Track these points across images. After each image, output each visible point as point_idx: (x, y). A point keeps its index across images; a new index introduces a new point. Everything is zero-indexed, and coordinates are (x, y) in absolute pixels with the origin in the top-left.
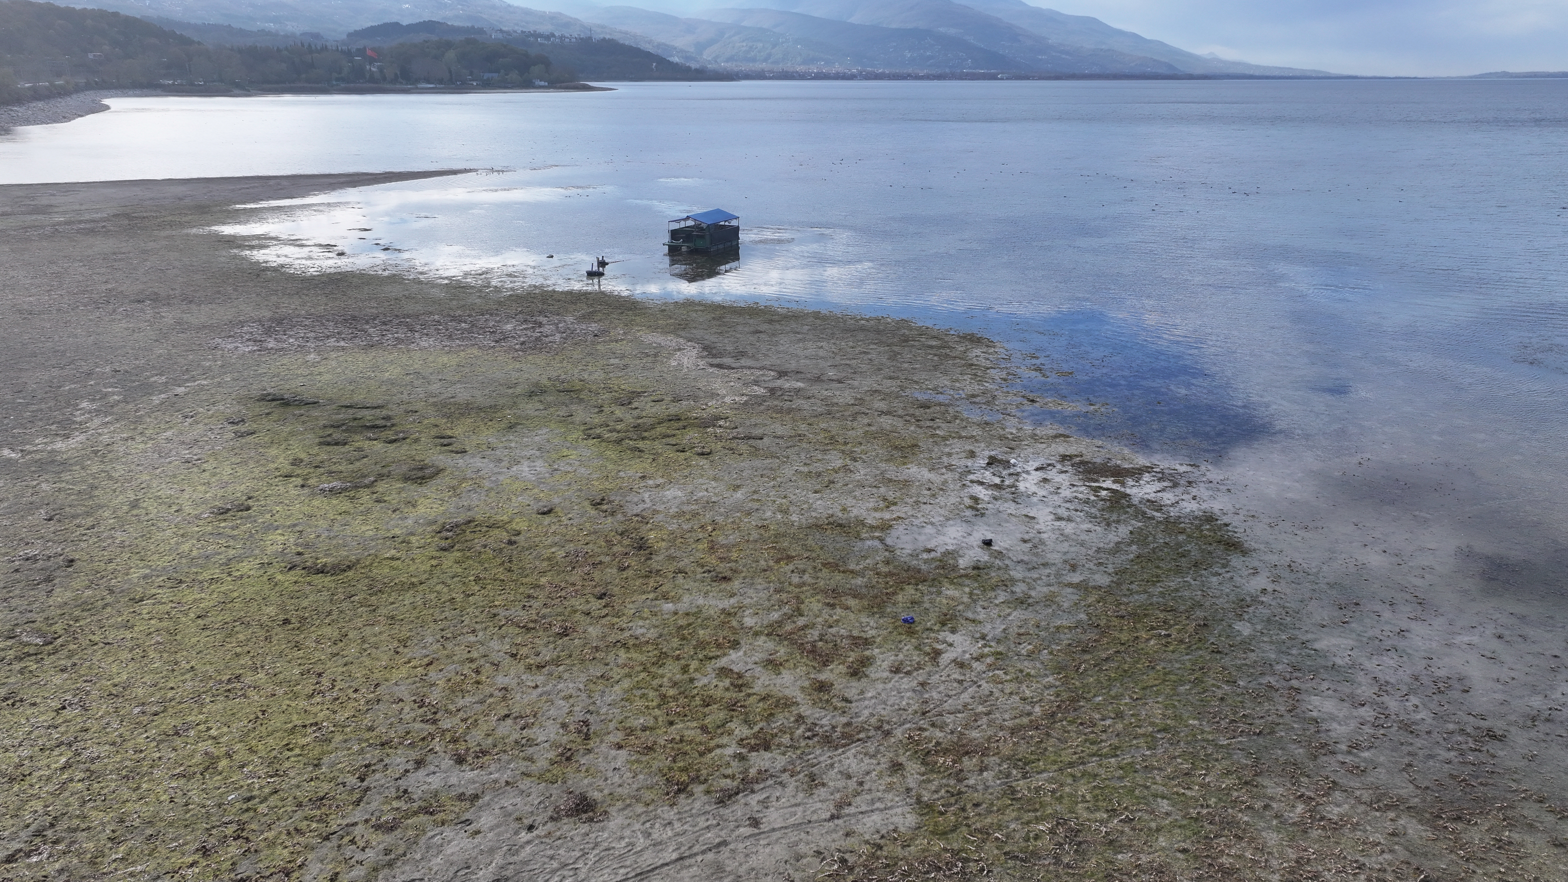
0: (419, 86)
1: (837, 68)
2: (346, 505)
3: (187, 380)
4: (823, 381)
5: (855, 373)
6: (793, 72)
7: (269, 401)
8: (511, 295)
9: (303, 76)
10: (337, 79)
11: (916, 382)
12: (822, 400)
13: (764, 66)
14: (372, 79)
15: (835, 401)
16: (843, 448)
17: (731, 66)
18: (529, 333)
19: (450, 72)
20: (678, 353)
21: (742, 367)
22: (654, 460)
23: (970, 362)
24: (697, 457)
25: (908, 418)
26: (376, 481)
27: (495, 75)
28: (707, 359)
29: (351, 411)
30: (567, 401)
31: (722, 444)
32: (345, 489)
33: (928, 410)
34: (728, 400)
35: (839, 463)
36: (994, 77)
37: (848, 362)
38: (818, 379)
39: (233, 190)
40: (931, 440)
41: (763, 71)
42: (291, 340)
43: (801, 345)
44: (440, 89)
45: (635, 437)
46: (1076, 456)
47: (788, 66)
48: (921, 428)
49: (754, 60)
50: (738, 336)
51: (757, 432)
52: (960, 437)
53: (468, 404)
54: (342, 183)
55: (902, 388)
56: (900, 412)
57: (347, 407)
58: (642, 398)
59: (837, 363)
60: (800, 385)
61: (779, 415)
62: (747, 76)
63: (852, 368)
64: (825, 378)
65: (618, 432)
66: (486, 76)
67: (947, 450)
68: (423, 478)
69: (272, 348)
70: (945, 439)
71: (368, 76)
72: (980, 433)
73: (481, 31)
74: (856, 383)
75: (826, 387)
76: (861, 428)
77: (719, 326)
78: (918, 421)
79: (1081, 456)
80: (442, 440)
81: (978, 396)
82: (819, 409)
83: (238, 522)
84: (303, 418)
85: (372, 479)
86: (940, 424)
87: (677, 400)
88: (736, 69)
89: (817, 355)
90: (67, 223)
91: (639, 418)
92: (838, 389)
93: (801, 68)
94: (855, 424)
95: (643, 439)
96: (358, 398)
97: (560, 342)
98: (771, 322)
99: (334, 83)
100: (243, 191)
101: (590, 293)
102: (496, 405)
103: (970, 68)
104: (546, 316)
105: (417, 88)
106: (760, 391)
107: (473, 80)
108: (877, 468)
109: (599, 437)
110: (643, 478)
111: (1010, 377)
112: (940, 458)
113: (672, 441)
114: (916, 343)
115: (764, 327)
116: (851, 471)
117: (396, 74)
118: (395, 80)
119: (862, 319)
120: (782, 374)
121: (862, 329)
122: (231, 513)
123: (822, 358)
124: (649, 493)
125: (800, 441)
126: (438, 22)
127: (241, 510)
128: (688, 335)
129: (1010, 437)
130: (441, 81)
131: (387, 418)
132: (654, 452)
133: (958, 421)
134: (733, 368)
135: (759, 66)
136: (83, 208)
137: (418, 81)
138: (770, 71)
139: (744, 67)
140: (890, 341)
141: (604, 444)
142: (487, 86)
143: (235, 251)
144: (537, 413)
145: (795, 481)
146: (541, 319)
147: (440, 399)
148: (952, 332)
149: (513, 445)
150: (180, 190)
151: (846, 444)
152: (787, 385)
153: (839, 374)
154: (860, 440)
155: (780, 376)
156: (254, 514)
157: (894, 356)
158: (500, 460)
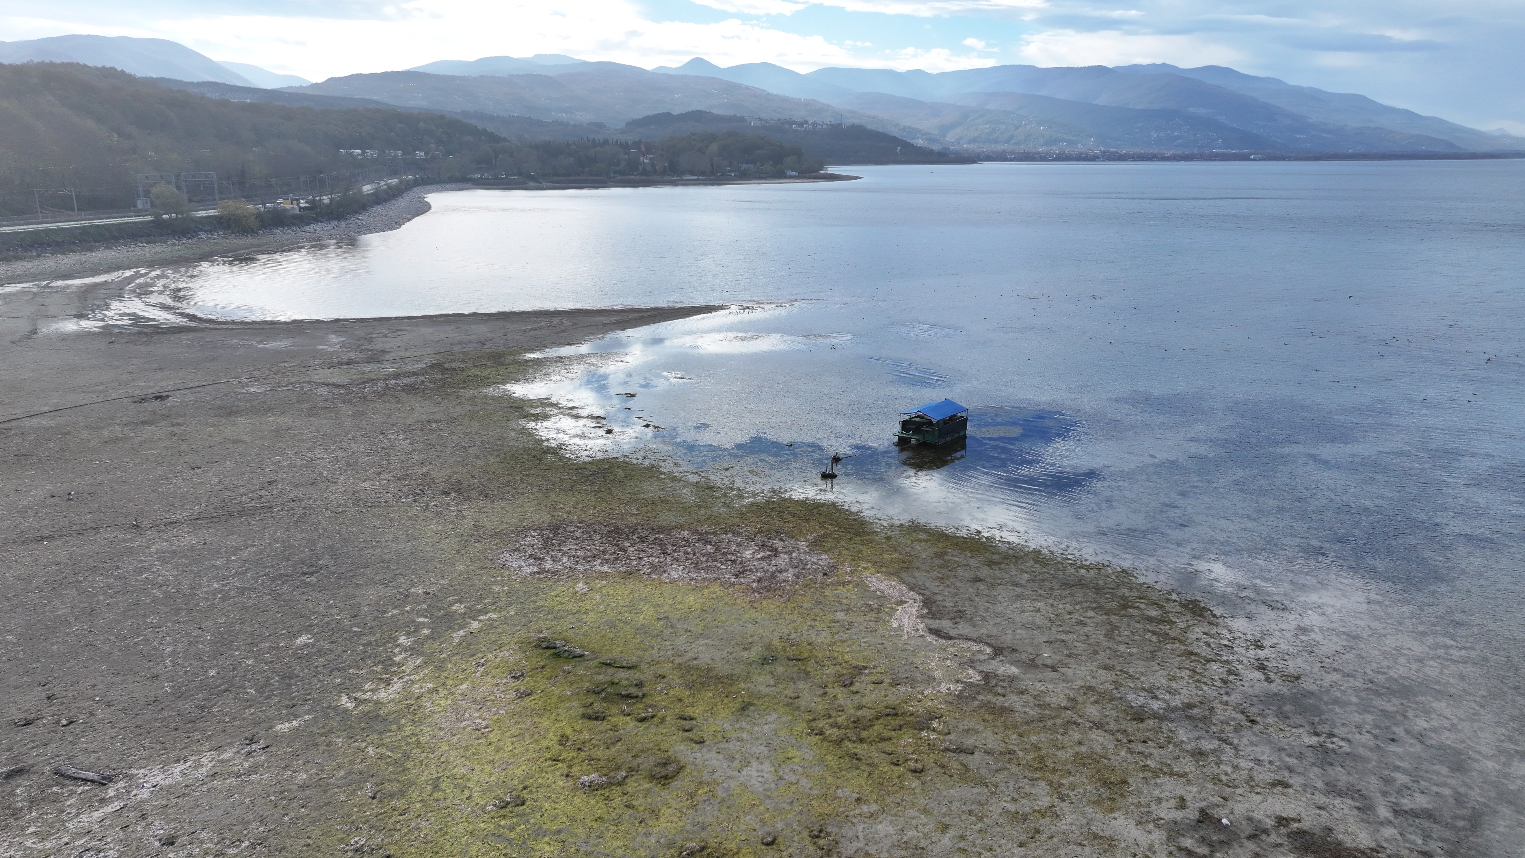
0: (684, 178)
1: (1080, 148)
2: (600, 809)
3: (480, 612)
4: (1036, 667)
5: (1069, 656)
6: (1035, 153)
7: (544, 648)
8: (752, 504)
9: (587, 169)
10: (615, 172)
11: (1132, 677)
12: (1035, 697)
13: (1006, 147)
14: (645, 173)
15: (1048, 699)
16: (1051, 777)
17: (973, 147)
18: (764, 564)
19: (712, 165)
20: (900, 608)
21: (960, 637)
22: (870, 774)
23: (1190, 648)
24: (909, 773)
25: (1120, 736)
26: (627, 777)
27: (752, 166)
28: (926, 620)
29: (610, 671)
30: (795, 676)
31: (935, 757)
32: (601, 786)
33: (1141, 725)
34: (943, 688)
35: (1044, 802)
36: (1245, 158)
37: (1063, 637)
38: (1032, 664)
39: (524, 332)
40: (1141, 775)
41: (1004, 152)
42: (565, 560)
43: (1018, 605)
44: (703, 180)
45: (854, 739)
46: (1294, 820)
47: (1029, 147)
48: (1132, 753)
49: (996, 141)
50: (959, 584)
51: (969, 742)
52: (1172, 774)
53: (709, 670)
54: (614, 324)
55: (1117, 685)
56: (1112, 726)
57: (607, 664)
58: (863, 677)
59: (1052, 638)
60: (1014, 670)
61: (991, 717)
62: (989, 158)
63: (1067, 648)
64: (1039, 662)
65: (839, 728)
66: (744, 167)
67: (1156, 793)
68: (666, 777)
69: (548, 571)
70: (1156, 773)
71: (641, 168)
72: (1193, 769)
73: (742, 119)
74: (1070, 672)
75: (1040, 676)
76: (1071, 747)
77: (940, 567)
78: (1130, 741)
79: (1299, 821)
80: (684, 722)
81: (1195, 706)
82: (1031, 712)
83: (515, 820)
84: (571, 678)
85: (624, 773)
86: (1152, 750)
87: (895, 684)
88: (978, 151)
89: (1033, 623)
90: (396, 376)
91: (860, 707)
92: (1052, 681)
93: (1042, 149)
94: (1066, 739)
95: (862, 740)
96: (615, 653)
97: (793, 581)
98: (991, 564)
99: (612, 175)
100: (532, 333)
101: (823, 505)
102: (732, 675)
103: (1220, 148)
104: (782, 540)
105: (682, 180)
106: (974, 677)
107: (732, 171)
108: (1083, 814)
109: (821, 733)
110: (858, 800)
111: (1231, 678)
112: (1149, 806)
113: (888, 747)
114: (1135, 612)
115: (984, 572)
116: (1057, 816)
117: (665, 167)
118: (664, 172)
119: (1082, 567)
120: (998, 651)
121: (1081, 584)
122: (509, 808)
123: (1039, 627)
124: (863, 826)
125: (1010, 761)
126: (705, 112)
127: (518, 805)
128: (911, 580)
129: (1224, 778)
130: (703, 173)
131: (640, 685)
132: (870, 761)
133: (1171, 746)
134: (951, 638)
135: (1000, 147)
136: (408, 354)
137: (683, 173)
138: (1011, 153)
139: (987, 148)
140: (1108, 606)
141: (826, 744)
142: (743, 176)
143: (523, 422)
144: (767, 690)
145: (1001, 826)
146: (778, 544)
147: (685, 659)
148: (1174, 596)
149: (745, 735)
150: (481, 330)
151: (1055, 771)
152: (1001, 670)
153: (1054, 657)
154: (1069, 766)
155: (996, 655)
156: (527, 811)
157: (1111, 632)
158: (732, 758)
